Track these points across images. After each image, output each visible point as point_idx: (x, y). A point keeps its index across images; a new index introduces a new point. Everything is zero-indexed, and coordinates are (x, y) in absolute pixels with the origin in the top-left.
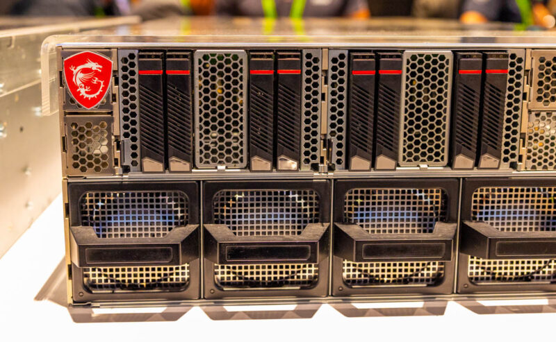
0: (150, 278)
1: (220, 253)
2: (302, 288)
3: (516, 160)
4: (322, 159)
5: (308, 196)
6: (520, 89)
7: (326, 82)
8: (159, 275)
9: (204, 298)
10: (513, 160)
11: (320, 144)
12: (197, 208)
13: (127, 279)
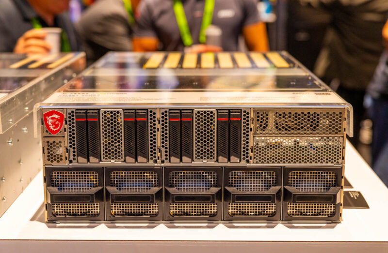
0: (82, 211)
1: (111, 198)
2: (151, 217)
3: (249, 158)
4: (158, 157)
5: (153, 174)
6: (249, 126)
7: (159, 123)
8: (86, 210)
9: (106, 220)
10: (247, 159)
11: (157, 151)
12: (102, 179)
13: (71, 211)
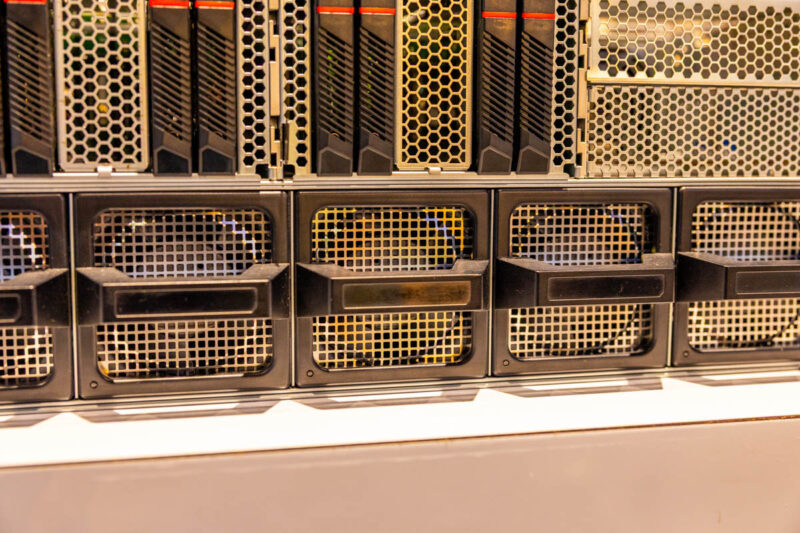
1: (105, 304)
2: (246, 376)
3: (572, 160)
4: (273, 157)
5: (253, 223)
6: (575, 49)
7: (276, 30)
9: (80, 398)
10: (568, 161)
11: (269, 132)
12: (64, 240)
